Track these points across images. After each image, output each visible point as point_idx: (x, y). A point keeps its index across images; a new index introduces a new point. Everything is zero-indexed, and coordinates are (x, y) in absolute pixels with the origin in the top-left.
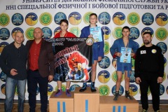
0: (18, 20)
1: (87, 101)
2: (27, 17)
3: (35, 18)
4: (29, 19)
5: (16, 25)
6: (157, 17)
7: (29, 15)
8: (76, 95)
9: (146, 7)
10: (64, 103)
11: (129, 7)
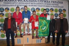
3: (8, 10)
6: (50, 10)
7: (6, 8)
8: (24, 36)
9: (47, 6)
10: (20, 39)
11: (41, 6)
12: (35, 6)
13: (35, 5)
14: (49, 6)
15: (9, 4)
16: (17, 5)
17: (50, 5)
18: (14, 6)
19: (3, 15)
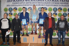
0: (11, 10)
1: (33, 37)
2: (14, 9)
3: (16, 9)
4: (14, 10)
5: (10, 11)
6: (58, 9)
8: (30, 35)
10: (26, 38)
11: (49, 5)
13: (43, 4)
14: (57, 6)
15: (17, 4)
16: (24, 4)
17: (58, 4)
18: (22, 5)
19: (12, 14)
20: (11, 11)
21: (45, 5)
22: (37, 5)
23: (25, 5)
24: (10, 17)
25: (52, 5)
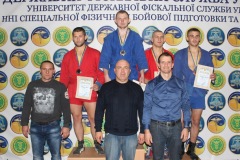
2: (34, 33)
3: (46, 35)
9: (212, 19)
11: (188, 19)
12: (160, 17)
13: (162, 13)
14: (224, 19)
17: (228, 14)
18: (69, 18)
19: (25, 57)
20: (22, 44)
21: (172, 17)
22: (136, 18)
23: (84, 17)
24: (16, 70)
25: (202, 18)
